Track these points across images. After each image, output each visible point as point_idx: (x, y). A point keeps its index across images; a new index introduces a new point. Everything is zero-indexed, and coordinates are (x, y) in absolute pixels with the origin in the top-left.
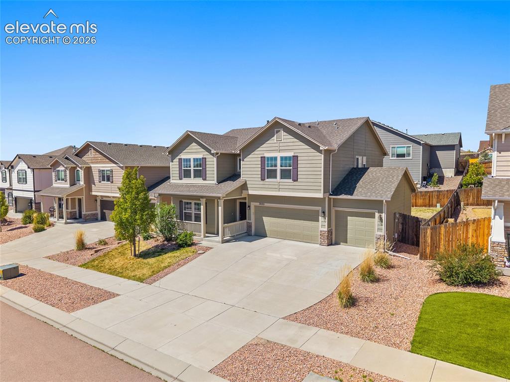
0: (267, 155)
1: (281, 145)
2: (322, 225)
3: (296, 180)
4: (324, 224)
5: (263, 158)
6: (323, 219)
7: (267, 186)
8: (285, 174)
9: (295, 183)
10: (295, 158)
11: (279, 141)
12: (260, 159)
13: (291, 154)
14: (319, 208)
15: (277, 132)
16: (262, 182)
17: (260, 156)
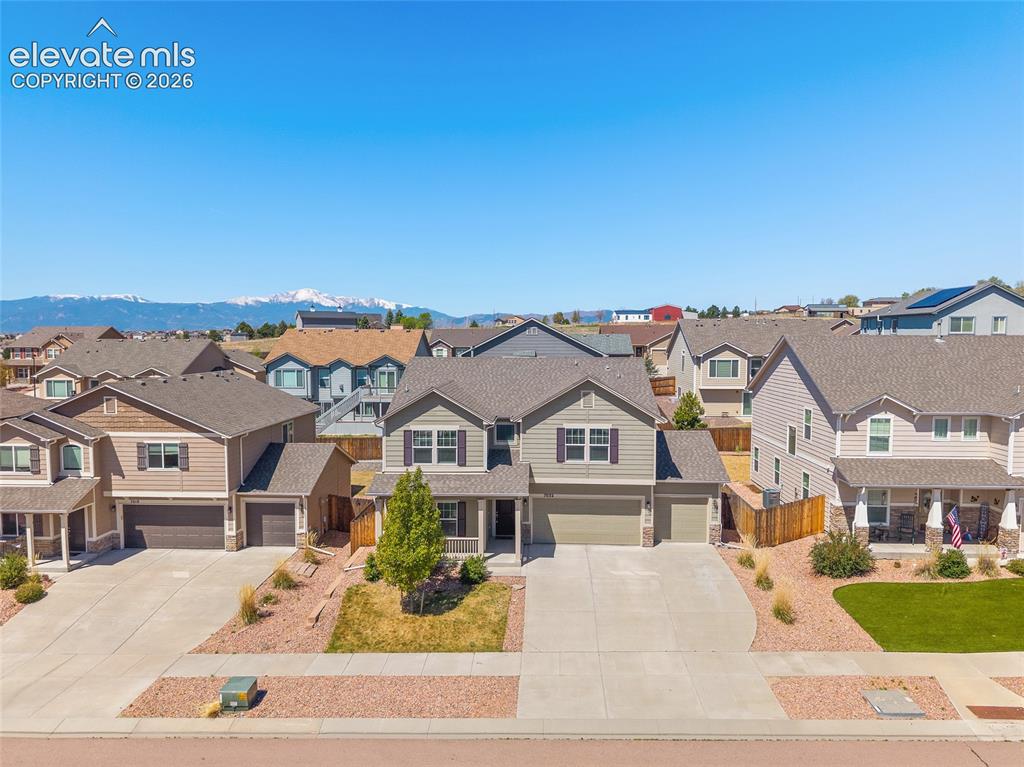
0: (567, 426)
1: (591, 412)
2: (645, 520)
3: (615, 460)
4: (648, 518)
5: (560, 431)
6: (647, 512)
7: (567, 471)
8: (598, 453)
9: (615, 466)
10: (615, 432)
11: (588, 406)
12: (555, 432)
13: (607, 426)
14: (643, 498)
15: (585, 395)
16: (559, 465)
17: (556, 427)
